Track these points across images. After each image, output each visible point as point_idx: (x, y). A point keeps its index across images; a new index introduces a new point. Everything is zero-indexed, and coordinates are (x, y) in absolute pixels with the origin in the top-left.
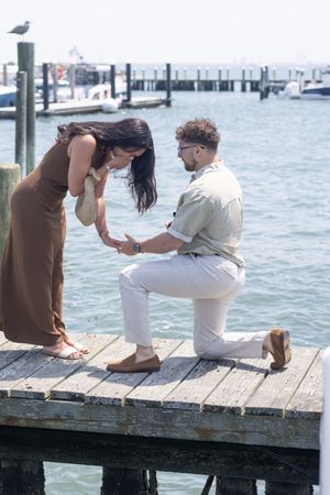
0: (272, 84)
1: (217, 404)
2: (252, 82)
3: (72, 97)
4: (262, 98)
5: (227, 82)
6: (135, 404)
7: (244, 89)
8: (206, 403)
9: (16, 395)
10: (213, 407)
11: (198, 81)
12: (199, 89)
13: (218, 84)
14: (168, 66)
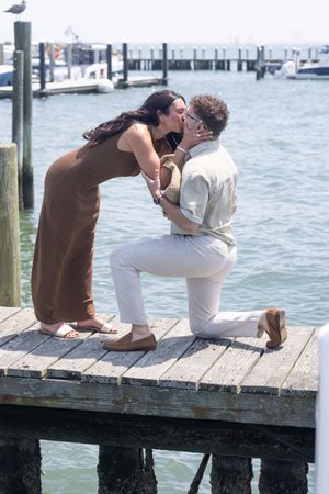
0: (268, 64)
1: (214, 382)
2: (248, 62)
3: (69, 77)
4: (258, 78)
5: (223, 62)
6: (131, 382)
7: (240, 68)
8: (202, 381)
9: (12, 373)
10: (209, 386)
11: (195, 60)
12: (195, 69)
13: (214, 63)
14: (165, 45)
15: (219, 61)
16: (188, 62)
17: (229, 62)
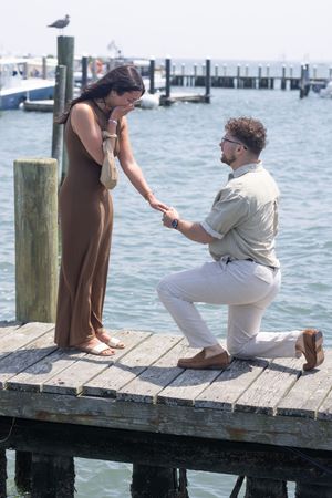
0: (313, 82)
2: (292, 80)
4: (301, 96)
5: (266, 79)
6: (167, 402)
7: (283, 87)
8: (238, 402)
9: (48, 390)
10: (244, 407)
11: (238, 77)
13: (257, 81)
14: (208, 62)
15: (263, 79)
16: (231, 79)
17: (272, 80)
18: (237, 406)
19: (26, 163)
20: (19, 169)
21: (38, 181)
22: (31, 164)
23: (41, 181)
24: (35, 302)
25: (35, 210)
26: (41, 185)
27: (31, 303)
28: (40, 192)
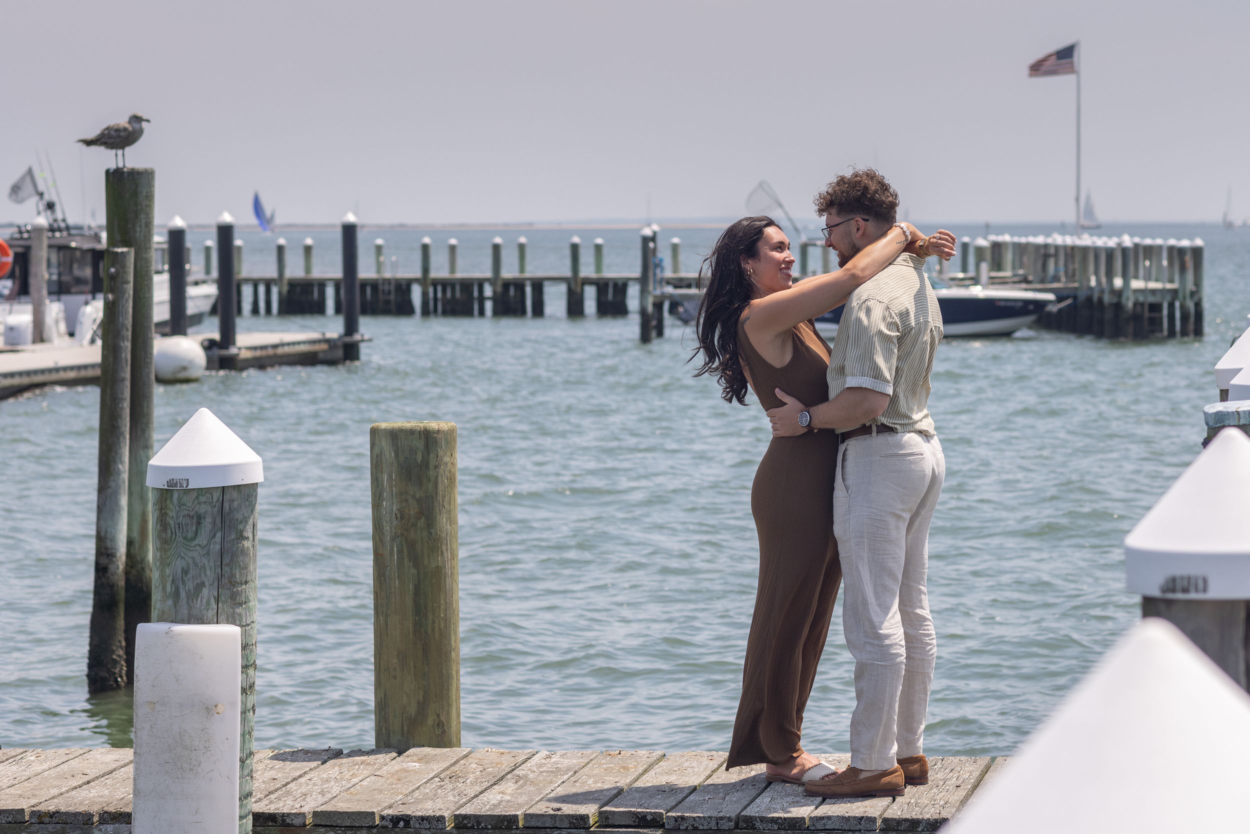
0: (669, 290)
1: (908, 816)
2: (602, 286)
3: (39, 336)
4: (645, 338)
5: (519, 285)
6: (758, 824)
7: (575, 309)
8: (886, 815)
9: (533, 824)
10: (899, 822)
11: (424, 281)
12: (426, 312)
13: (488, 291)
14: (349, 232)
15: (507, 284)
16: (403, 288)
17: (538, 286)
18: (885, 821)
19: (401, 431)
20: (385, 444)
21: (425, 465)
22: (411, 432)
23: (432, 464)
24: (422, 707)
25: (422, 523)
26: (432, 473)
27: (413, 710)
28: (431, 486)
